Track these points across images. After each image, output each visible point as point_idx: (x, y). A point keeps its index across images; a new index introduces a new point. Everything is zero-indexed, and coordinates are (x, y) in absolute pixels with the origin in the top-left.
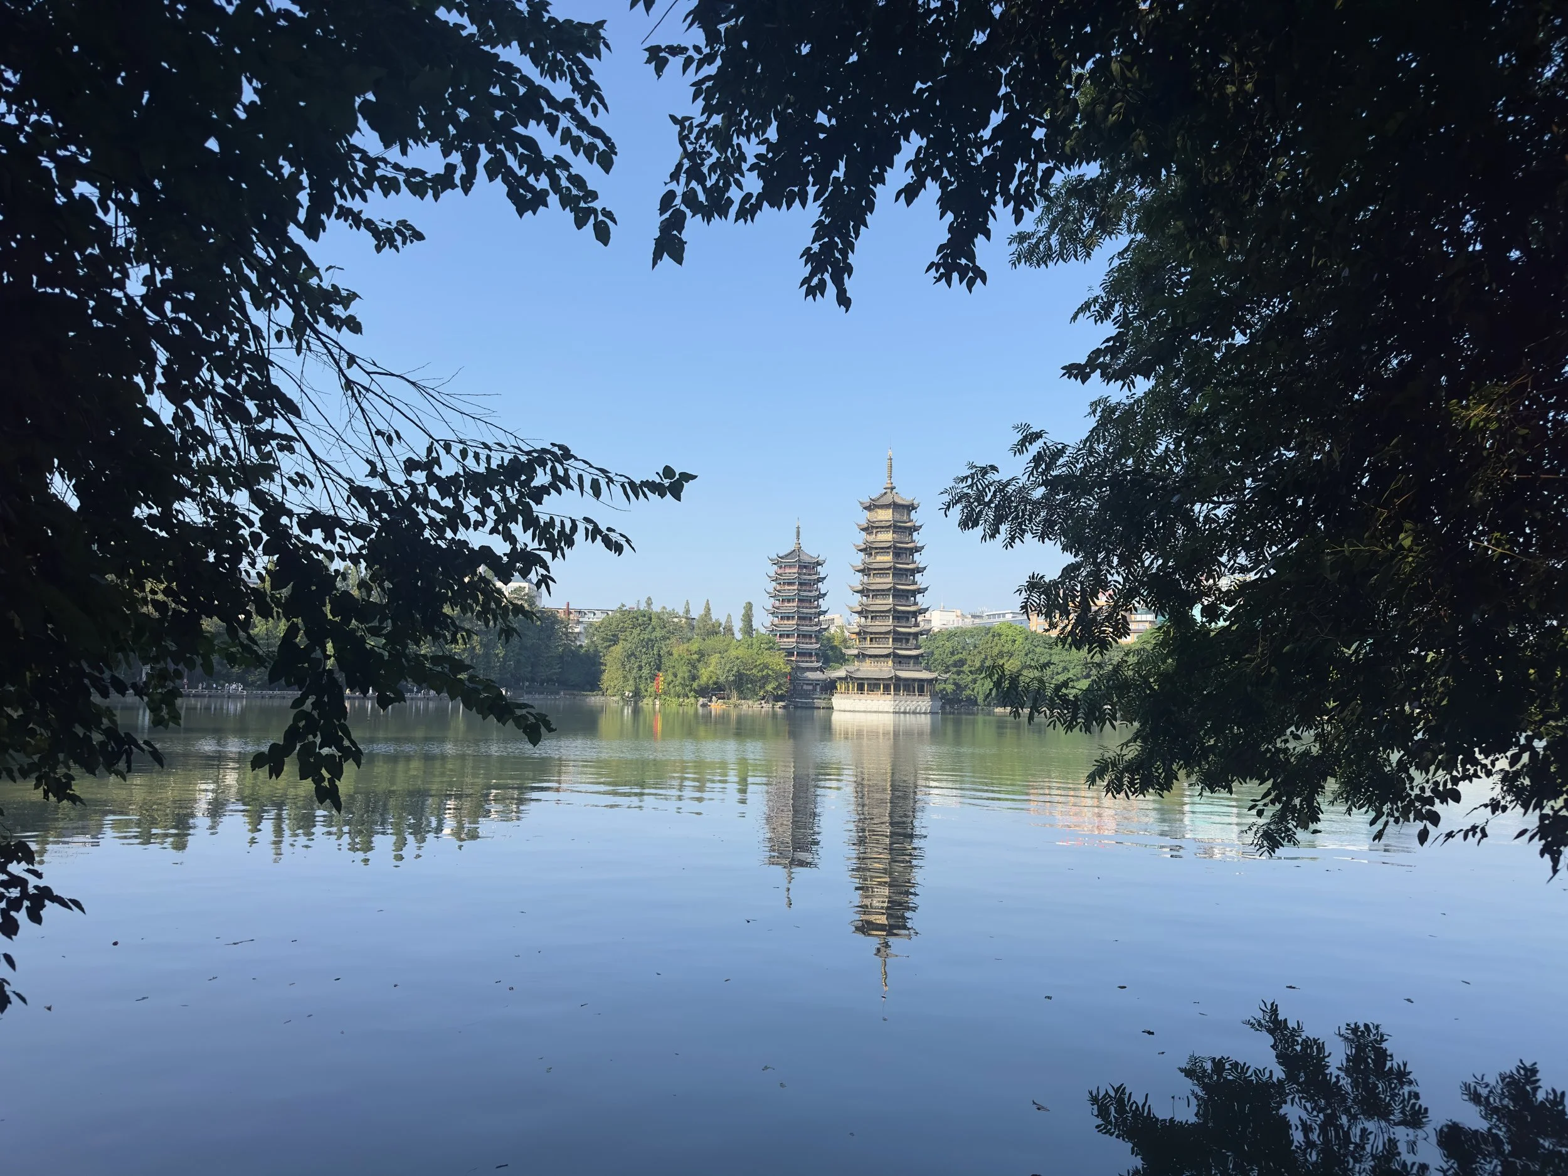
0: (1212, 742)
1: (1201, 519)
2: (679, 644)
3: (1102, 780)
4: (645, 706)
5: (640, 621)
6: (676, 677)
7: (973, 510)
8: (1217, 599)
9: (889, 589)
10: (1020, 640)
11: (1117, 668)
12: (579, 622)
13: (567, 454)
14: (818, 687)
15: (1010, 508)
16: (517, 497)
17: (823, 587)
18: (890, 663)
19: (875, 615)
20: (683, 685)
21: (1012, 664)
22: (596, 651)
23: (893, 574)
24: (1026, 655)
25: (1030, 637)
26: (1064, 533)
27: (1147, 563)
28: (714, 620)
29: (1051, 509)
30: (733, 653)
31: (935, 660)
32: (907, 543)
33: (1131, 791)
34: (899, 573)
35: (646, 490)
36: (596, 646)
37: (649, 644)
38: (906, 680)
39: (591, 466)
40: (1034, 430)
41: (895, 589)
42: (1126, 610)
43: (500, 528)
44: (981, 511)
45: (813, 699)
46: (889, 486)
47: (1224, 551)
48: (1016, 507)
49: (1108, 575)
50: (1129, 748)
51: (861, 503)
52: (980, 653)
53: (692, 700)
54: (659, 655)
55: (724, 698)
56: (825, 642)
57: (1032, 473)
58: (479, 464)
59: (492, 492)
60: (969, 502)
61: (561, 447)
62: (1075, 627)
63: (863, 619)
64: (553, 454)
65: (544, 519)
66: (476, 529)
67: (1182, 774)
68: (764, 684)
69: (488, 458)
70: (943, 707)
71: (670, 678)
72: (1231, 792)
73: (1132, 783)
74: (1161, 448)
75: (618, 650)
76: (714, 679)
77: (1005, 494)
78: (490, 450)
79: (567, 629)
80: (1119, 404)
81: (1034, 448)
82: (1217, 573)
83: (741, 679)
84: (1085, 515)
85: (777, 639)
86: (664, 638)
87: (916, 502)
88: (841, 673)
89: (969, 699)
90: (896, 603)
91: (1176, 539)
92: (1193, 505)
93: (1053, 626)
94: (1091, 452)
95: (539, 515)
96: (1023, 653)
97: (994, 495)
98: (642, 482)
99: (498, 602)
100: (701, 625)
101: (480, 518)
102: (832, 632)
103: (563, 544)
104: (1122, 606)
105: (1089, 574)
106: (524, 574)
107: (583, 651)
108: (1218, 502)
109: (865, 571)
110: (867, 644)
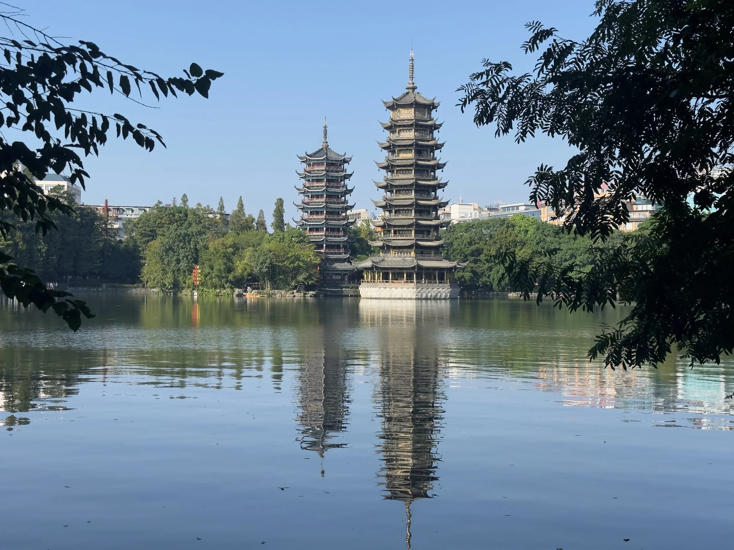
0: (702, 317)
1: (696, 112)
2: (215, 239)
3: (602, 352)
4: (184, 296)
5: (176, 217)
6: (212, 269)
7: (487, 106)
8: (709, 187)
9: (411, 185)
10: (531, 230)
11: (617, 253)
12: (117, 219)
13: (95, 52)
14: (346, 277)
15: (522, 104)
16: (48, 93)
17: (349, 183)
18: (413, 254)
19: (399, 209)
20: (220, 277)
21: (524, 252)
22: (136, 247)
23: (415, 170)
24: (538, 244)
25: (541, 227)
26: (571, 126)
27: (646, 155)
28: (247, 216)
29: (560, 104)
30: (266, 246)
31: (454, 250)
32: (428, 141)
33: (628, 363)
34: (421, 170)
35: (174, 87)
36: (135, 241)
37: (185, 238)
38: (428, 269)
39: (119, 63)
40: (545, 28)
41: (417, 185)
42: (626, 198)
43: (33, 124)
44: (495, 108)
45: (342, 288)
46: (411, 86)
47: (717, 141)
48: (527, 103)
49: (610, 166)
50: (627, 326)
51: (385, 103)
52: (495, 243)
53: (228, 290)
54: (196, 249)
55: (258, 289)
56: (352, 235)
57: (542, 70)
58: (9, 61)
59: (24, 90)
60: (484, 98)
61: (90, 45)
62: (579, 214)
63: (387, 213)
64: (82, 51)
65: (76, 115)
66: (9, 125)
67: (674, 346)
68: (296, 275)
69: (19, 55)
70: (461, 293)
71: (207, 270)
72: (718, 362)
73: (629, 356)
74: (661, 46)
75: (156, 244)
76: (249, 270)
77: (518, 91)
78: (20, 47)
79: (106, 225)
80: (622, 3)
81: (544, 46)
82: (710, 163)
83: (273, 271)
84: (591, 110)
85: (308, 233)
86: (200, 233)
87: (436, 102)
88: (368, 263)
89: (485, 285)
90: (418, 197)
91: (673, 132)
92: (690, 99)
93: (559, 214)
94: (597, 50)
95: (70, 111)
96: (535, 242)
97: (507, 92)
98: (170, 79)
99: (34, 197)
100: (235, 221)
101: (13, 115)
102: (359, 225)
103: (95, 140)
104: (622, 195)
105: (593, 165)
106: (59, 168)
107: (122, 246)
108: (712, 96)
109: (389, 168)
110: (392, 236)
